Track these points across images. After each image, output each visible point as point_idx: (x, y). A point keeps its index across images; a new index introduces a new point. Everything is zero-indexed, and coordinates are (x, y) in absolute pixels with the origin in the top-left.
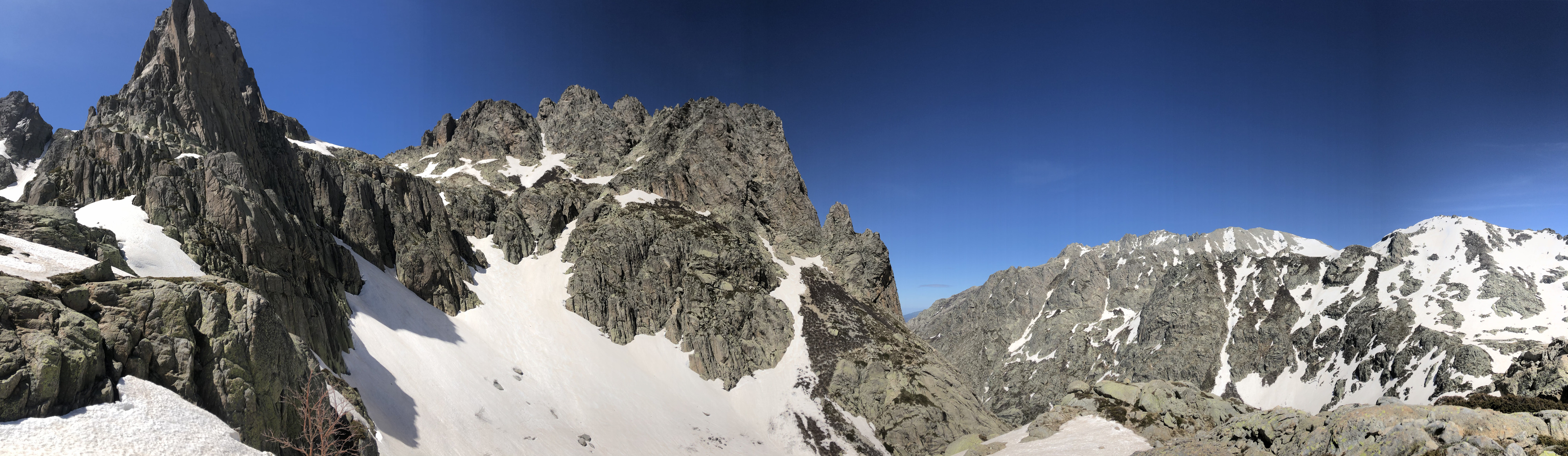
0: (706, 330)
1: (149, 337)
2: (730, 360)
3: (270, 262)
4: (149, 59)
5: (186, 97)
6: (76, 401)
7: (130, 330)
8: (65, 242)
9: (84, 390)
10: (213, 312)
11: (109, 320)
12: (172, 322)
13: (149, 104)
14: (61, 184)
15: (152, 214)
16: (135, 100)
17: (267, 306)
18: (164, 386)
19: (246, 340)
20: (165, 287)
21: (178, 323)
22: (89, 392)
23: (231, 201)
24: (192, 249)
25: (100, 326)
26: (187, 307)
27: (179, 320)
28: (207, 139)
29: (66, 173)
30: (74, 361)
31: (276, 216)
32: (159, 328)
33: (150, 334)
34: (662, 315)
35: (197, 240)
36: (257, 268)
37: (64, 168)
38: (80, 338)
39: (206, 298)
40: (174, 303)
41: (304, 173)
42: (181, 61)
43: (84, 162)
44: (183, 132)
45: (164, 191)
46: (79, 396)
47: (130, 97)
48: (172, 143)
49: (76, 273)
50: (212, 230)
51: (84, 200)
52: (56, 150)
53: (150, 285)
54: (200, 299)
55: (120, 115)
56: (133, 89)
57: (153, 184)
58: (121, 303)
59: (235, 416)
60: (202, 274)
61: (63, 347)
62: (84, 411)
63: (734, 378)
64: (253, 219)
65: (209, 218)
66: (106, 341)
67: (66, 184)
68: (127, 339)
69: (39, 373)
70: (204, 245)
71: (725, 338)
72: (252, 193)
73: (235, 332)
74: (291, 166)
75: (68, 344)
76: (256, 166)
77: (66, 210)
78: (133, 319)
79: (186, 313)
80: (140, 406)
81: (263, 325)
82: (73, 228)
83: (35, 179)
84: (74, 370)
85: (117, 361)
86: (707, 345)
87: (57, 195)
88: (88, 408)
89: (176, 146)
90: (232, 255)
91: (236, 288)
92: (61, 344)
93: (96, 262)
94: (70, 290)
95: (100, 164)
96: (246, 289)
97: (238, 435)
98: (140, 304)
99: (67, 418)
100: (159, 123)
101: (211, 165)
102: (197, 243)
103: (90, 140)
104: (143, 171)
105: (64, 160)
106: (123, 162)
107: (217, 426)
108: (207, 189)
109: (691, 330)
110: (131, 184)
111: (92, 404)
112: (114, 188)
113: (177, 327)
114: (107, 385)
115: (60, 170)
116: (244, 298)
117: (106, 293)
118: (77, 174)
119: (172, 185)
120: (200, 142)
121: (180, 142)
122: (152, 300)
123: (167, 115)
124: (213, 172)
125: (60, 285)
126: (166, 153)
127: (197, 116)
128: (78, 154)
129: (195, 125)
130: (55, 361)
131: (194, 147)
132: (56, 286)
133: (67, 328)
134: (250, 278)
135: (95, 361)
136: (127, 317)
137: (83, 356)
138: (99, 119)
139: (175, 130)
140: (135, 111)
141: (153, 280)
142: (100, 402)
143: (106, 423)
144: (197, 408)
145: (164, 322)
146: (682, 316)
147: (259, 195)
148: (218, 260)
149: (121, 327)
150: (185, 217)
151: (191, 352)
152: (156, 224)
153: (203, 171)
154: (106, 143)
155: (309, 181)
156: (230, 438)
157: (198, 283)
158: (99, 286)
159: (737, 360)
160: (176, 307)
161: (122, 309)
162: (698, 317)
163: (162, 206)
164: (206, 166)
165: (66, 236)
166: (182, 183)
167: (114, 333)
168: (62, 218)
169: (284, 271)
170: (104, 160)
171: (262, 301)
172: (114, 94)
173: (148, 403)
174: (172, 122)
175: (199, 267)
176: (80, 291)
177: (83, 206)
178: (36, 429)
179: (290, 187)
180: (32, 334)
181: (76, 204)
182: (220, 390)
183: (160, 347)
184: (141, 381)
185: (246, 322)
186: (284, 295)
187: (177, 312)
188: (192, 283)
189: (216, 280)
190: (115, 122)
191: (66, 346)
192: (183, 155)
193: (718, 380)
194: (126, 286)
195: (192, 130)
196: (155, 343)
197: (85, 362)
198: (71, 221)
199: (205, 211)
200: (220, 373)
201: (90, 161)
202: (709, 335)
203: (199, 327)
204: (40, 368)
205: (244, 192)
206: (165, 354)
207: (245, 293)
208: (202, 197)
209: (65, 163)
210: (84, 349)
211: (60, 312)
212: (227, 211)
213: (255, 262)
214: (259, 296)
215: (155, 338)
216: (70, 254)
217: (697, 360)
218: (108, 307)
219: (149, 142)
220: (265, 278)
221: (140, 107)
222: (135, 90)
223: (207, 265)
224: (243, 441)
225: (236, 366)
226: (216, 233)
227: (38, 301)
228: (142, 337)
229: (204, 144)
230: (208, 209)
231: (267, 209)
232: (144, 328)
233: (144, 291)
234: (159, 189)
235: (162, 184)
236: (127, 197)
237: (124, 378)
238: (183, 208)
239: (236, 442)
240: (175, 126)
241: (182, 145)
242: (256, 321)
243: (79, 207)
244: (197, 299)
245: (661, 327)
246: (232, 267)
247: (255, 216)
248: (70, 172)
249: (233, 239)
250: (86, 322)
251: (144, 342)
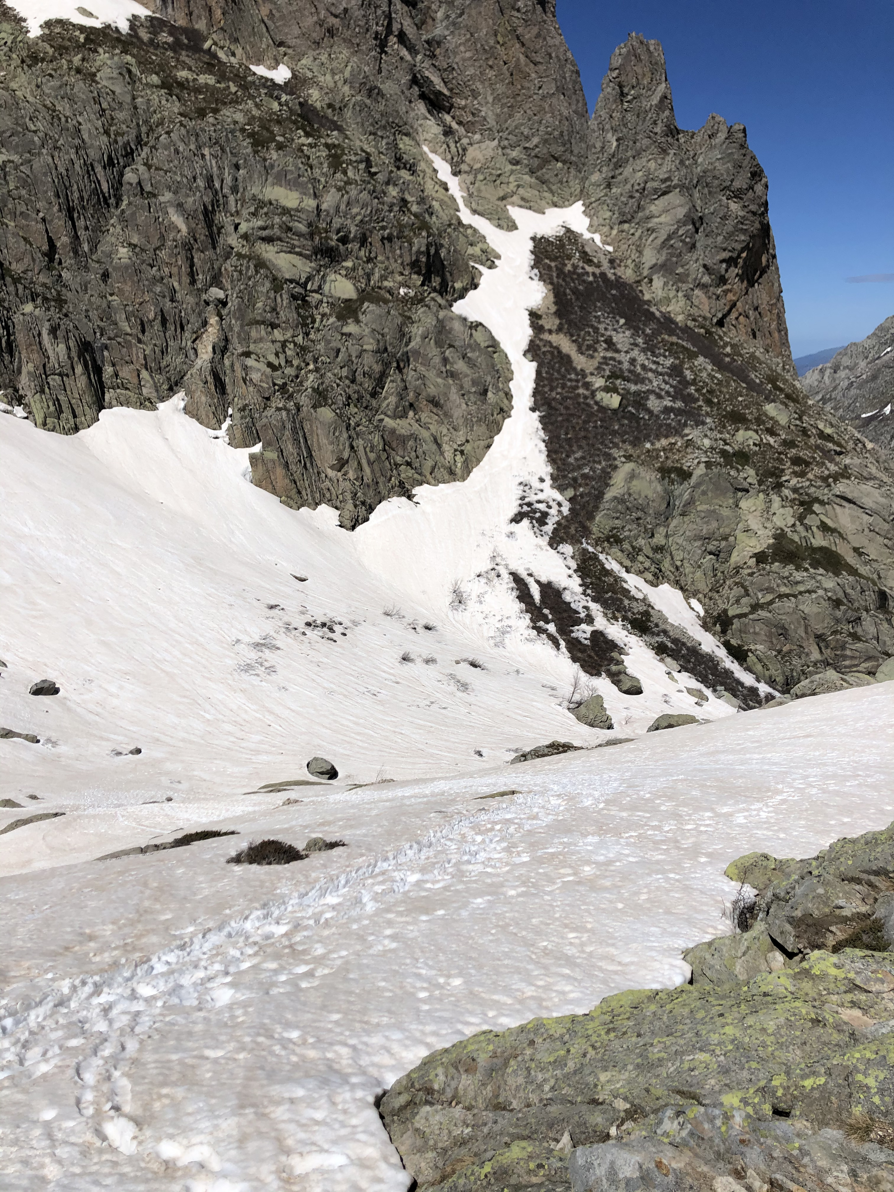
0: (291, 397)
2: (353, 464)
34: (174, 360)
63: (363, 503)
71: (340, 416)
86: (294, 431)
109: (252, 397)
146: (227, 362)
159: (370, 463)
162: (270, 365)
193: (324, 508)
202: (298, 408)
217: (270, 465)
245: (171, 389)
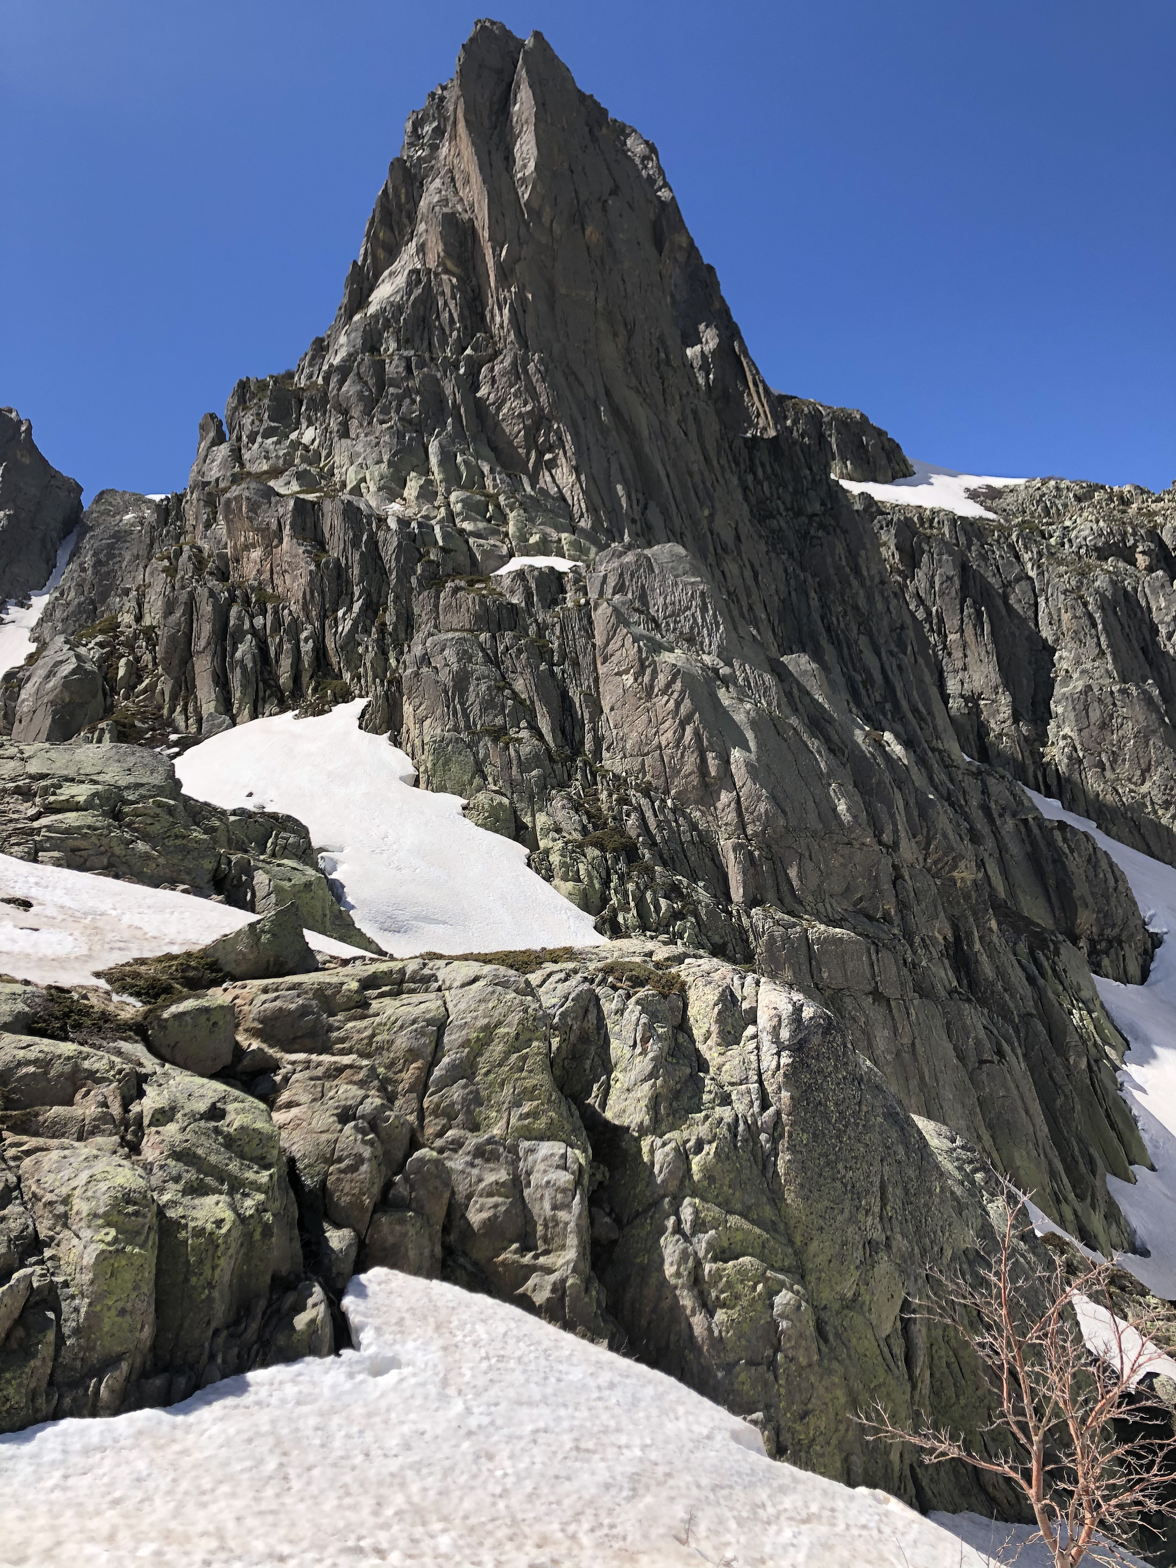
1: (439, 1143)
3: (819, 894)
4: (393, 253)
5: (517, 371)
6: (212, 1357)
7: (373, 1123)
8: (147, 856)
9: (237, 1322)
10: (644, 1053)
11: (304, 1098)
12: (508, 1090)
13: (400, 399)
14: (121, 672)
15: (427, 759)
16: (350, 388)
17: (828, 1028)
18: (491, 1293)
19: (763, 1137)
20: (481, 983)
21: (529, 1094)
22: (254, 1326)
23: (678, 704)
24: (563, 864)
25: (279, 1117)
26: (555, 1042)
27: (529, 1083)
28: (592, 509)
29: (136, 637)
30: (199, 1232)
31: (827, 740)
32: (469, 1113)
33: (440, 1134)
35: (577, 836)
36: (779, 915)
37: (126, 618)
38: (213, 1159)
39: (620, 1012)
40: (512, 1031)
41: (903, 588)
42: (496, 255)
43: (191, 596)
44: (515, 487)
45: (461, 681)
46: (221, 1340)
47: (334, 379)
48: (481, 525)
49: (189, 954)
50: (624, 800)
51: (199, 721)
52: (98, 564)
53: (433, 978)
54: (601, 1017)
55: (306, 439)
56: (342, 353)
57: (425, 660)
58: (343, 1040)
59: (744, 1377)
60: (603, 941)
61: (162, 1190)
62: (243, 1388)
64: (753, 757)
65: (612, 763)
66: (300, 1165)
67: (136, 672)
68: (367, 1152)
69: (87, 1277)
70: (603, 849)
72: (742, 671)
73: (725, 1113)
74: (857, 571)
75: (177, 1179)
76: (750, 582)
77: (139, 755)
78: (382, 1089)
79: (552, 1063)
80: (420, 1358)
81: (820, 1089)
82: (170, 810)
83: (32, 659)
84: (201, 1262)
85: (338, 1226)
87: (109, 710)
88: (252, 1376)
89: (495, 532)
90: (694, 878)
91: (716, 976)
92: (155, 1181)
93: (253, 918)
94: (174, 1009)
95: (247, 601)
96: (750, 979)
97: (758, 1437)
98: (402, 1042)
99: (186, 1412)
100: (434, 461)
101: (609, 590)
102: (580, 846)
103: (208, 526)
104: (390, 618)
105: (127, 592)
106: (322, 593)
107: (681, 1410)
108: (602, 670)
110: (353, 661)
111: (265, 1364)
112: (296, 678)
113: (526, 1108)
114: (310, 1301)
115: (113, 626)
116: (745, 1005)
117: (290, 1012)
118: (172, 638)
119: (488, 660)
120: (572, 518)
121: (505, 521)
122: (441, 1025)
123: (459, 433)
124: (616, 610)
125: (137, 995)
126: (462, 559)
127: (558, 432)
128: (171, 571)
129: (552, 465)
130: (138, 1233)
131: (555, 536)
132: (126, 998)
133: (171, 1129)
134: (760, 948)
135: (267, 1230)
136: (362, 1084)
137: (228, 1215)
138: (237, 455)
139: (488, 482)
140: (354, 424)
141: (441, 963)
142: (289, 1356)
143: (312, 1421)
144: (613, 1356)
145: (484, 1094)
147: (767, 677)
148: (649, 895)
149: (345, 1116)
150: (534, 760)
151: (578, 1183)
152: (441, 789)
153: (585, 611)
154: (263, 531)
155: (920, 615)
156: (733, 1445)
157: (592, 966)
158: (265, 991)
160: (518, 1043)
161: (346, 1060)
163: (456, 729)
164: (593, 595)
165: (146, 837)
166: (520, 651)
167: (324, 1137)
168: (131, 780)
169: (871, 918)
170: (260, 589)
171: (808, 1012)
172: (280, 371)
173: (445, 1349)
174: (478, 456)
175: (591, 920)
176: (206, 1010)
177: (196, 741)
178: (87, 1451)
179: (863, 641)
180: (55, 1155)
181: (173, 737)
182: (687, 1300)
183: (475, 1172)
184: (419, 1283)
185: (760, 1082)
186: (876, 995)
187: (524, 1058)
188: (571, 965)
189: (650, 954)
190: (289, 462)
191: (171, 1185)
192: (517, 563)
194: (354, 985)
195: (545, 478)
196: (457, 1163)
197: (235, 1234)
198: (160, 790)
199: (598, 741)
200: (681, 1245)
201: (212, 594)
203: (603, 1105)
204: (89, 1258)
205: (716, 671)
206: (490, 1195)
207: (748, 990)
208: (588, 696)
209: (130, 603)
210: (231, 1193)
211: (143, 1078)
212: (667, 737)
213: (771, 895)
214: (797, 997)
215: (457, 1145)
216: (163, 895)
218: (301, 1056)
219: (404, 522)
220: (809, 946)
221: (368, 412)
222: (351, 357)
223: (614, 912)
224: (778, 1451)
225: (734, 1220)
226: (639, 809)
227: (67, 1048)
228: (414, 1144)
229: (585, 523)
230: (609, 733)
231: (794, 721)
232: (421, 1117)
233: (415, 998)
234: (445, 676)
235: (453, 659)
236: (341, 706)
237: (363, 1278)
238: (524, 734)
239: (754, 1456)
240: (486, 469)
241: (511, 529)
242: (792, 1076)
243: (185, 744)
244: (592, 1016)
246: (697, 915)
247: (759, 746)
248: (149, 633)
249: (694, 826)
250: (230, 1107)
251: (421, 1160)
